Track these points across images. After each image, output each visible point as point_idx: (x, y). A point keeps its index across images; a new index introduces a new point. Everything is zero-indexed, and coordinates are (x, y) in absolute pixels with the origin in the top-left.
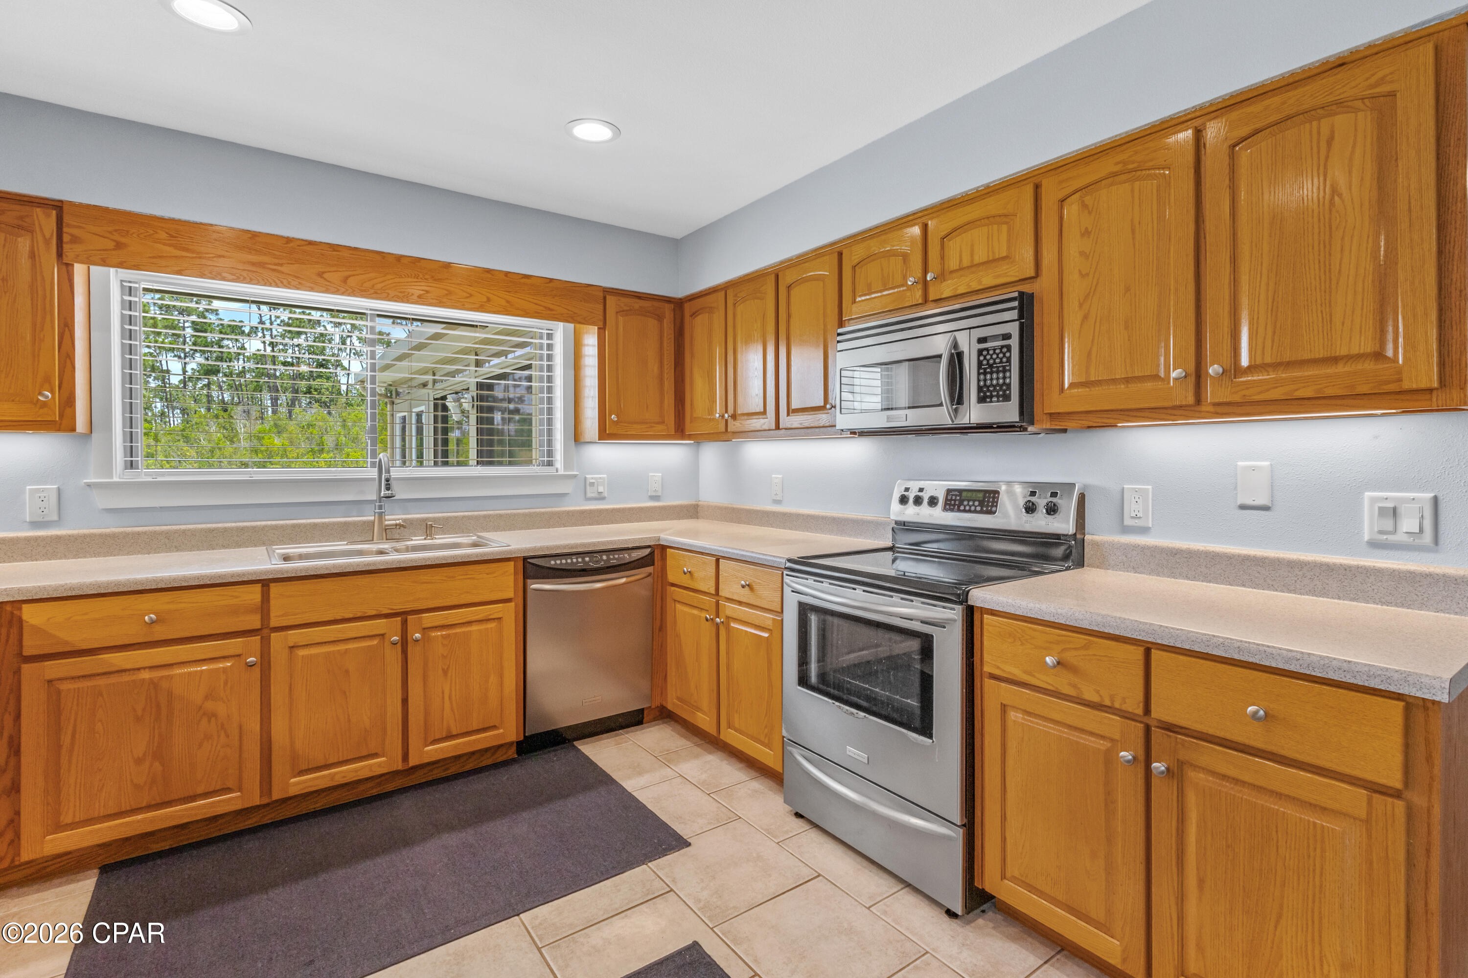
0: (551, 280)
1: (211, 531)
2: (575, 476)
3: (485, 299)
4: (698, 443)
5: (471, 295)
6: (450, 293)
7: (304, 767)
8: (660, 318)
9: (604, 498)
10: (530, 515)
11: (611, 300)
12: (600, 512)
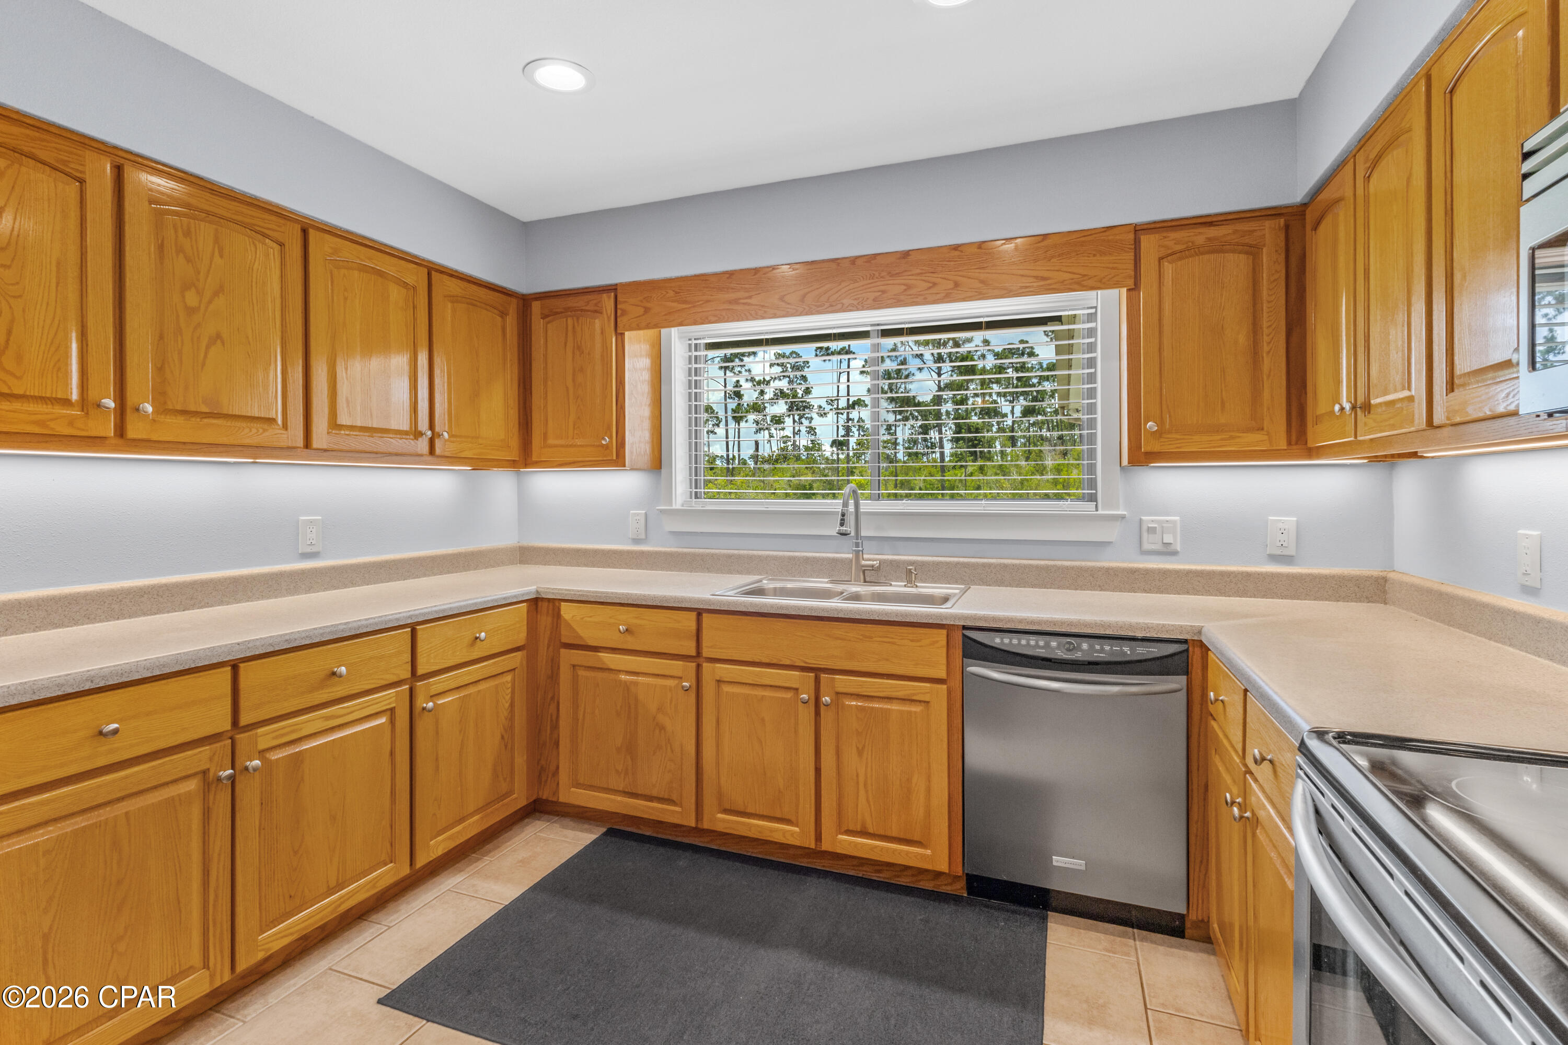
0: (1045, 236)
2: (1123, 517)
3: (951, 285)
4: (1390, 461)
5: (935, 284)
6: (909, 287)
8: (1253, 251)
9: (1175, 553)
10: (1047, 568)
11: (1148, 243)
12: (1165, 573)
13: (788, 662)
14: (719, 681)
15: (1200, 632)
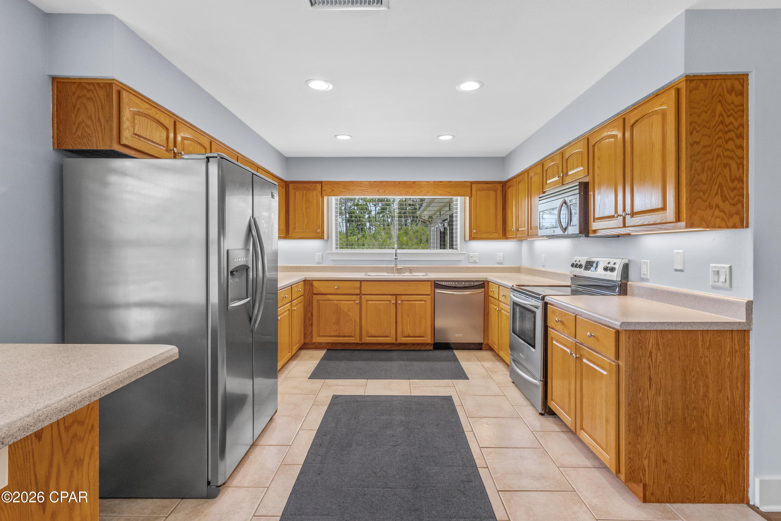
0: (450, 182)
1: (353, 267)
2: (465, 254)
3: (426, 192)
4: (521, 241)
5: (422, 191)
6: (415, 191)
7: (370, 335)
8: (496, 191)
9: (477, 263)
10: (446, 268)
11: (474, 186)
12: (475, 268)
13: (388, 293)
14: (367, 300)
15: (487, 279)
